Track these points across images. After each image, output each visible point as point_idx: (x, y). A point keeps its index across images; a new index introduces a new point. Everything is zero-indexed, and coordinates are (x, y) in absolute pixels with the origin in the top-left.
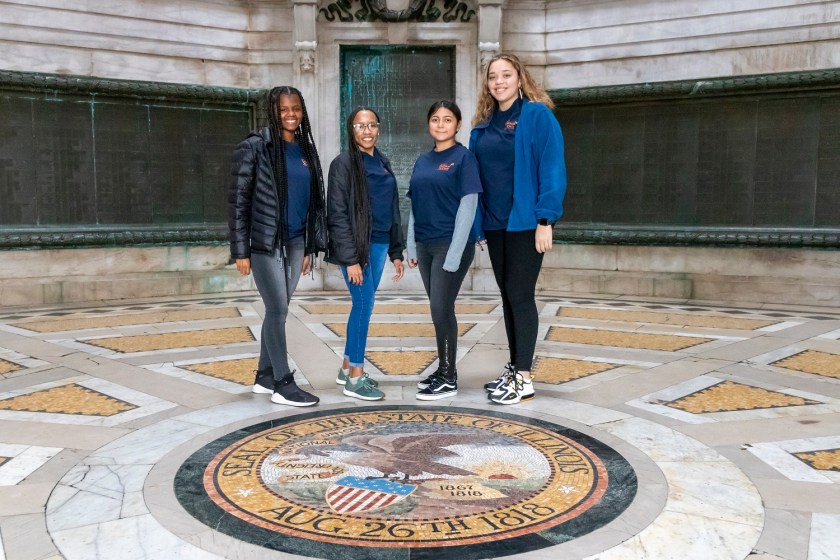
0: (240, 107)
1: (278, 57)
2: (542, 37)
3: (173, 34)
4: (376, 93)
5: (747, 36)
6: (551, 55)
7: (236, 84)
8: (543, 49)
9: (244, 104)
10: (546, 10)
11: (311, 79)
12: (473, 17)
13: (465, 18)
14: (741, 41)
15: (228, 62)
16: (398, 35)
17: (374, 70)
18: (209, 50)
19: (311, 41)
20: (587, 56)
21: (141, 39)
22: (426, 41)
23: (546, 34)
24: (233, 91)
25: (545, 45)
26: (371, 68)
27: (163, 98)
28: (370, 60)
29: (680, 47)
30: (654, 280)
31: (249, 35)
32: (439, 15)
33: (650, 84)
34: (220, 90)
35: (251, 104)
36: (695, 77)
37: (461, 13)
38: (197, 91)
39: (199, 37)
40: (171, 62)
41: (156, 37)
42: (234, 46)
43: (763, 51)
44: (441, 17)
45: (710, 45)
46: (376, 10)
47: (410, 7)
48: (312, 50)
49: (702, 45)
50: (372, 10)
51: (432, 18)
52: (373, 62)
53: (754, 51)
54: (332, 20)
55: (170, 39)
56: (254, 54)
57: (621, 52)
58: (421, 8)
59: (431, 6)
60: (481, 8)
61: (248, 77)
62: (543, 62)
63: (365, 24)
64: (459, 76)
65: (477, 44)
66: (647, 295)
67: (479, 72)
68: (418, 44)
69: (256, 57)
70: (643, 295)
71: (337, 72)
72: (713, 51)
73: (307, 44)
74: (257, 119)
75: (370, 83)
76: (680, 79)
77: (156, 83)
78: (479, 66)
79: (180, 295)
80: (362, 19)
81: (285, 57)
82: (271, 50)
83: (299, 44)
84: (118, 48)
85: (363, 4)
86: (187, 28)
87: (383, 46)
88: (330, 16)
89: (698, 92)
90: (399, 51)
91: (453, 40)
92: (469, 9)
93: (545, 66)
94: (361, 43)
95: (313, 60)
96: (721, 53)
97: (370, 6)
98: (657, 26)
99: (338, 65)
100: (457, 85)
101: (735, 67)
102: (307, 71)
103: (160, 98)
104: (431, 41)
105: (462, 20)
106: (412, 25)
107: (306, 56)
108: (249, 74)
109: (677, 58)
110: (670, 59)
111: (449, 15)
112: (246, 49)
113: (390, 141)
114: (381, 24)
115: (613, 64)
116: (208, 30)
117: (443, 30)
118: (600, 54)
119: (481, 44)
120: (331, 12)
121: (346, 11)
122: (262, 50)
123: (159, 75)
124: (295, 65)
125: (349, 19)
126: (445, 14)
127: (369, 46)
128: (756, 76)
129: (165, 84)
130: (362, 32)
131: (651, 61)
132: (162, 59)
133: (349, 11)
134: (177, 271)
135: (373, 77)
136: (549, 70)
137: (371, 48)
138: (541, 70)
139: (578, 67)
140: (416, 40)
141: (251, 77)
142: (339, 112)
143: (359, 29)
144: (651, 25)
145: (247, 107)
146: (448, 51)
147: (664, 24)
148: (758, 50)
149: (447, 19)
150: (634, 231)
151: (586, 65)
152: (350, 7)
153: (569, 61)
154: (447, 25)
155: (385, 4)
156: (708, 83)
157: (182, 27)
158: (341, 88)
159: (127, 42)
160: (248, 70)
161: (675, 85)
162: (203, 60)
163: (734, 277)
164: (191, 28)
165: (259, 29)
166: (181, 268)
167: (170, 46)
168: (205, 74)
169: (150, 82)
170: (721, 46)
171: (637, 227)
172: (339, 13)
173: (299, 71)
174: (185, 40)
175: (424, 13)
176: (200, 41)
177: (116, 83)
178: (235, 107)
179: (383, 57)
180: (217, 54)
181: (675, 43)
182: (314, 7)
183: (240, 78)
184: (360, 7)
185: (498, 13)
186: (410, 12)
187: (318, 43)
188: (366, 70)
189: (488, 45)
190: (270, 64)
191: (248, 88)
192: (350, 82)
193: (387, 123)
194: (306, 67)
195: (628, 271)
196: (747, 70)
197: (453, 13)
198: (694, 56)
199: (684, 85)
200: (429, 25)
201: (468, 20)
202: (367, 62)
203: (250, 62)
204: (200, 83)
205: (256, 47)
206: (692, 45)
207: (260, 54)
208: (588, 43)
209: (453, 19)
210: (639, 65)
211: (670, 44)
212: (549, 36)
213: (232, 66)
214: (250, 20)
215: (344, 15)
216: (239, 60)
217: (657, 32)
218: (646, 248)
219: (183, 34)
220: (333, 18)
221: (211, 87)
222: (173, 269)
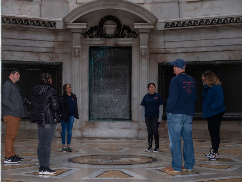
0: (52, 69)
1: (66, 50)
2: (163, 43)
3: (29, 43)
4: (102, 63)
5: (233, 46)
6: (167, 50)
7: (50, 60)
8: (164, 48)
9: (53, 67)
10: (165, 34)
11: (78, 59)
12: (138, 36)
13: (135, 36)
14: (231, 48)
15: (48, 53)
16: (111, 42)
17: (101, 55)
18: (41, 49)
19: (79, 45)
20: (180, 51)
21: (18, 46)
22: (120, 45)
23: (165, 42)
24: (49, 63)
25: (165, 46)
26: (100, 54)
27: (25, 66)
28: (100, 52)
29: (211, 49)
30: (205, 133)
31: (55, 43)
32: (125, 36)
33: (201, 61)
34: (45, 63)
35: (56, 68)
36: (216, 60)
37: (133, 35)
38: (37, 63)
39: (38, 44)
40: (28, 53)
41: (23, 45)
42: (50, 47)
43: (238, 52)
44: (126, 37)
45: (221, 49)
46: (102, 34)
47: (115, 33)
48: (79, 48)
49: (218, 49)
50: (101, 34)
51: (123, 37)
52: (101, 52)
53: (235, 51)
54: (86, 37)
55: (28, 45)
56: (57, 49)
57: (191, 50)
58: (119, 34)
59: (122, 32)
60: (140, 33)
61: (55, 57)
62: (164, 52)
63: (98, 39)
64: (133, 58)
65: (139, 46)
66: (203, 139)
67: (140, 56)
68: (118, 46)
69: (58, 51)
70: (201, 139)
71: (88, 56)
72: (222, 51)
73: (77, 46)
74: (58, 73)
75: (100, 60)
76: (211, 60)
77: (23, 61)
78: (140, 54)
79: (28, 138)
80: (97, 37)
81: (69, 50)
82: (63, 48)
83: (74, 46)
84: (10, 50)
85: (98, 32)
86: (34, 41)
87: (105, 46)
88: (85, 36)
89: (217, 65)
90: (110, 48)
91: (131, 44)
92: (136, 33)
93: (165, 54)
94: (97, 46)
95: (79, 52)
96: (225, 52)
97: (100, 33)
98: (203, 42)
99: (88, 53)
100: (132, 60)
101: (229, 57)
102: (77, 56)
103: (24, 66)
104: (122, 45)
105: (134, 37)
106: (116, 39)
107: (77, 51)
108: (55, 56)
109: (210, 53)
110: (208, 53)
111: (129, 36)
112: (54, 48)
113: (107, 81)
114: (104, 39)
115: (189, 54)
116: (41, 42)
117: (127, 41)
118: (184, 50)
119: (141, 46)
120: (86, 34)
121: (91, 34)
122: (60, 48)
123: (24, 58)
124: (72, 53)
125: (92, 37)
126: (128, 35)
127: (100, 46)
128: (236, 60)
129: (26, 61)
130: (97, 42)
131: (202, 53)
132: (25, 53)
133: (92, 34)
134: (28, 130)
135: (101, 57)
136: (166, 55)
137: (100, 47)
138: (164, 55)
139: (177, 54)
140: (117, 45)
141: (56, 58)
142: (88, 70)
143: (96, 41)
144: (201, 41)
145: (54, 69)
146: (129, 49)
147: (205, 41)
148: (236, 51)
149: (128, 37)
150: (197, 115)
151: (179, 54)
152: (93, 33)
153: (173, 52)
154: (128, 39)
155: (106, 32)
156: (221, 62)
157: (32, 41)
158: (89, 62)
159: (13, 47)
160: (54, 55)
161: (210, 62)
162: (39, 52)
163: (232, 131)
164: (35, 41)
165: (59, 40)
166: (29, 129)
167: (28, 48)
168: (39, 57)
169: (21, 61)
170: (225, 49)
171: (199, 113)
172: (89, 35)
173: (74, 56)
174: (33, 45)
175: (120, 35)
176: (38, 46)
177: (9, 62)
178: (49, 69)
179: (105, 50)
180: (44, 50)
181: (210, 48)
182: (80, 33)
183: (52, 58)
184: (96, 33)
185: (146, 36)
186: (115, 35)
187: (81, 46)
188: (98, 55)
189: (143, 47)
190: (63, 53)
191: (55, 62)
192: (92, 60)
193: (106, 75)
194: (77, 54)
195: (196, 130)
196: (233, 58)
197: (131, 35)
198: (216, 52)
199: (213, 62)
200: (122, 39)
201: (136, 37)
202: (99, 52)
203: (55, 52)
204: (37, 61)
205: (58, 47)
206: (215, 49)
207: (59, 49)
208: (180, 46)
209: (131, 37)
210: (197, 55)
211: (208, 48)
212: (166, 43)
213: (49, 54)
214: (56, 37)
215: (91, 35)
216: (51, 52)
217: (203, 43)
218: (202, 121)
219: (32, 44)
220: (87, 37)
221: (41, 62)
222: (26, 129)
